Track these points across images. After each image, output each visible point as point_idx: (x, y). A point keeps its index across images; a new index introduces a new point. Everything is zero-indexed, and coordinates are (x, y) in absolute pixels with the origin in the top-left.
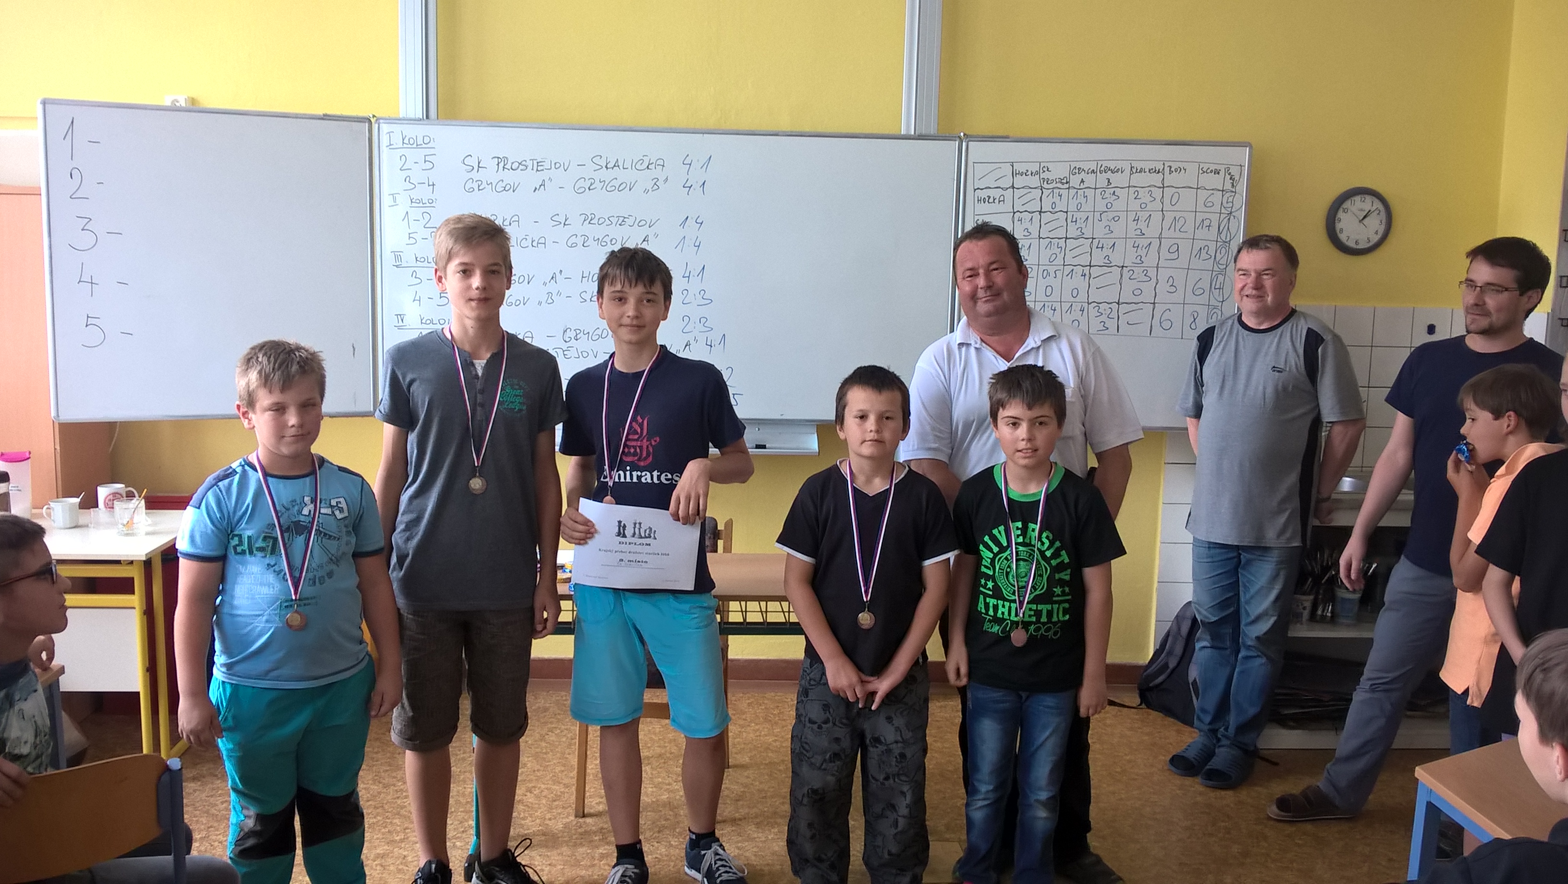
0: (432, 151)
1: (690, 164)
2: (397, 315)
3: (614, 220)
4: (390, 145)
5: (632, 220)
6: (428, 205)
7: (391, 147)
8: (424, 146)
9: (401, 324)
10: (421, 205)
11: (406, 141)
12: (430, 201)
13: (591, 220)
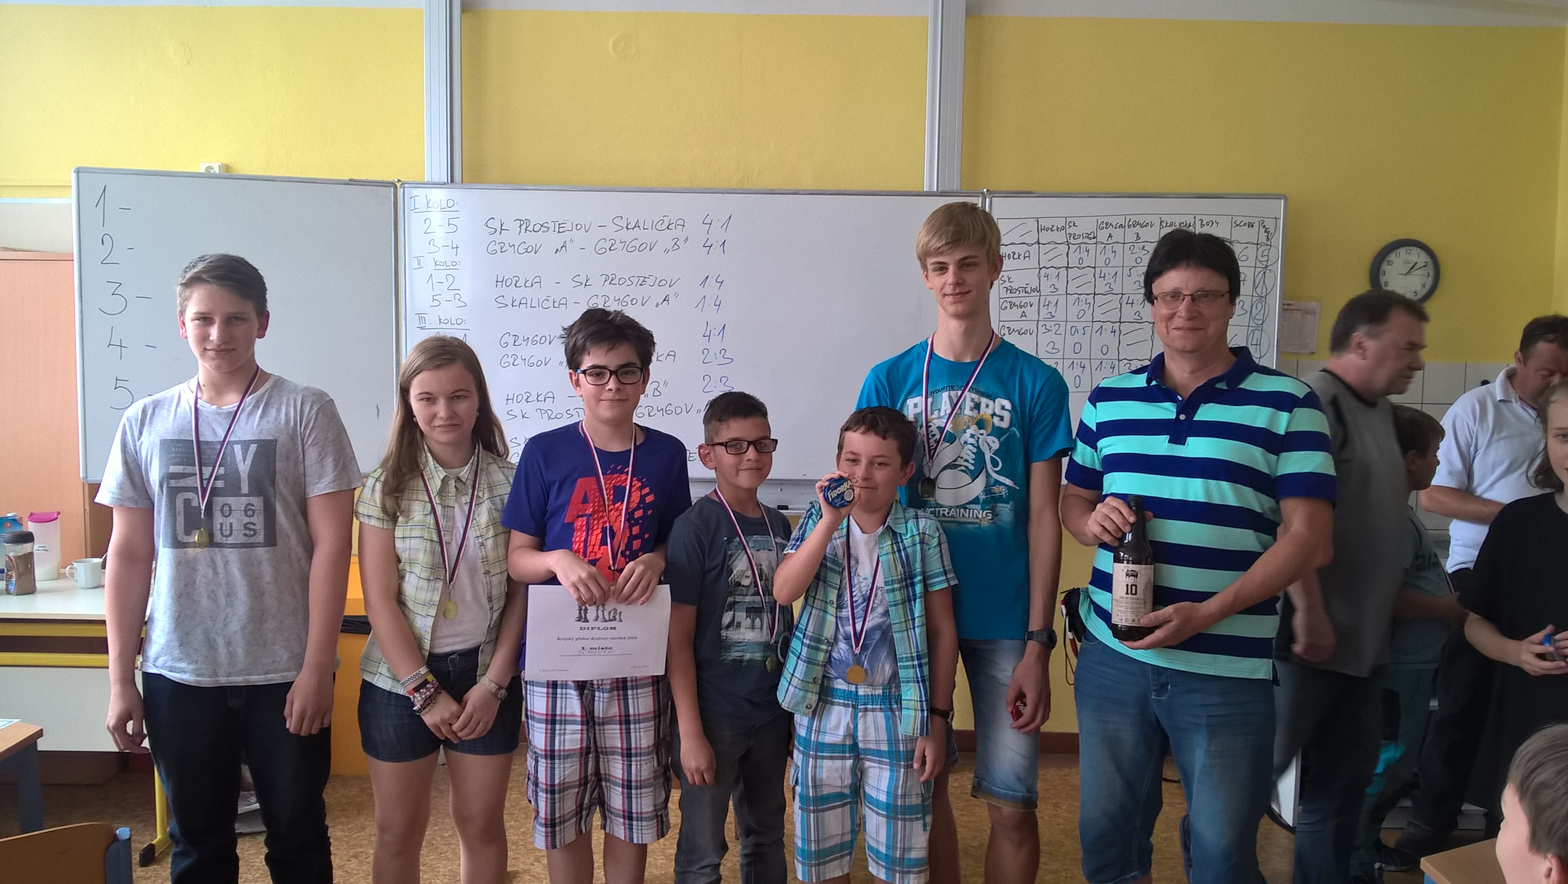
0: (455, 215)
1: (710, 224)
3: (635, 280)
4: (415, 209)
5: (652, 279)
6: (452, 267)
7: (415, 211)
8: (448, 209)
10: (444, 267)
11: (430, 205)
12: (454, 264)
13: (612, 280)
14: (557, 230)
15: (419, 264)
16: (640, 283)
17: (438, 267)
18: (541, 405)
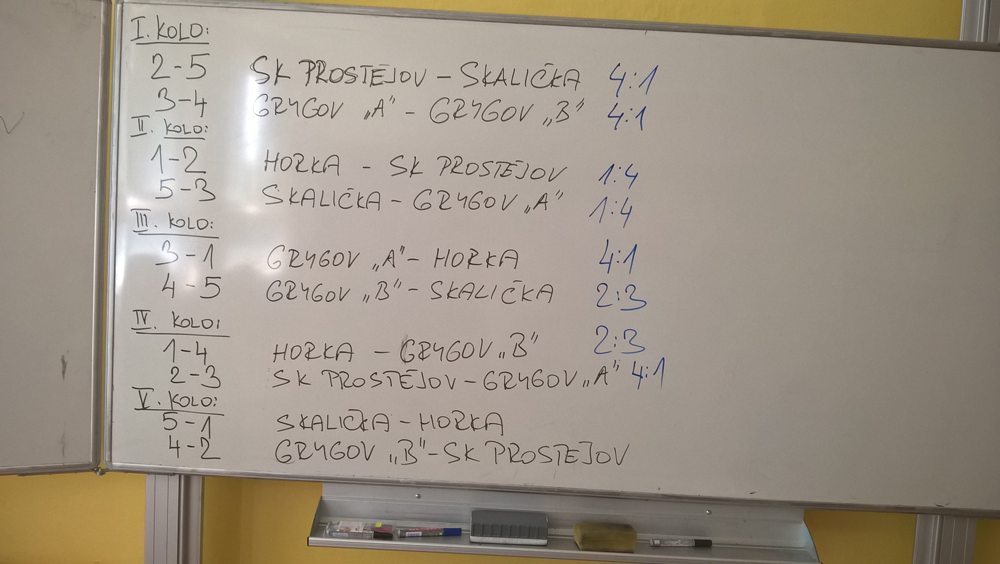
0: (202, 49)
1: (622, 80)
2: (137, 311)
3: (493, 168)
4: (138, 38)
5: (522, 167)
6: (193, 135)
7: (139, 41)
8: (192, 40)
9: (142, 325)
10: (182, 135)
11: (164, 32)
12: (198, 129)
13: (455, 167)
14: (369, 80)
15: (141, 128)
16: (501, 172)
17: (171, 134)
18: (331, 364)
